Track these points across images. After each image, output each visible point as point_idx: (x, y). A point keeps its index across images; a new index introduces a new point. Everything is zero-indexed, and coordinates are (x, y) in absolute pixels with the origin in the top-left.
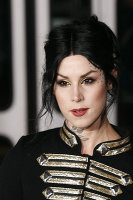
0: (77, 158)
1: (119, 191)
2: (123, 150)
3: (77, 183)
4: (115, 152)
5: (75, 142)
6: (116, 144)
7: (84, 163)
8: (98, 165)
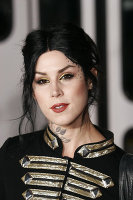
0: (57, 160)
1: (99, 194)
2: (106, 152)
3: (56, 185)
4: (97, 155)
5: (57, 144)
6: (98, 146)
7: (64, 165)
8: (79, 167)
